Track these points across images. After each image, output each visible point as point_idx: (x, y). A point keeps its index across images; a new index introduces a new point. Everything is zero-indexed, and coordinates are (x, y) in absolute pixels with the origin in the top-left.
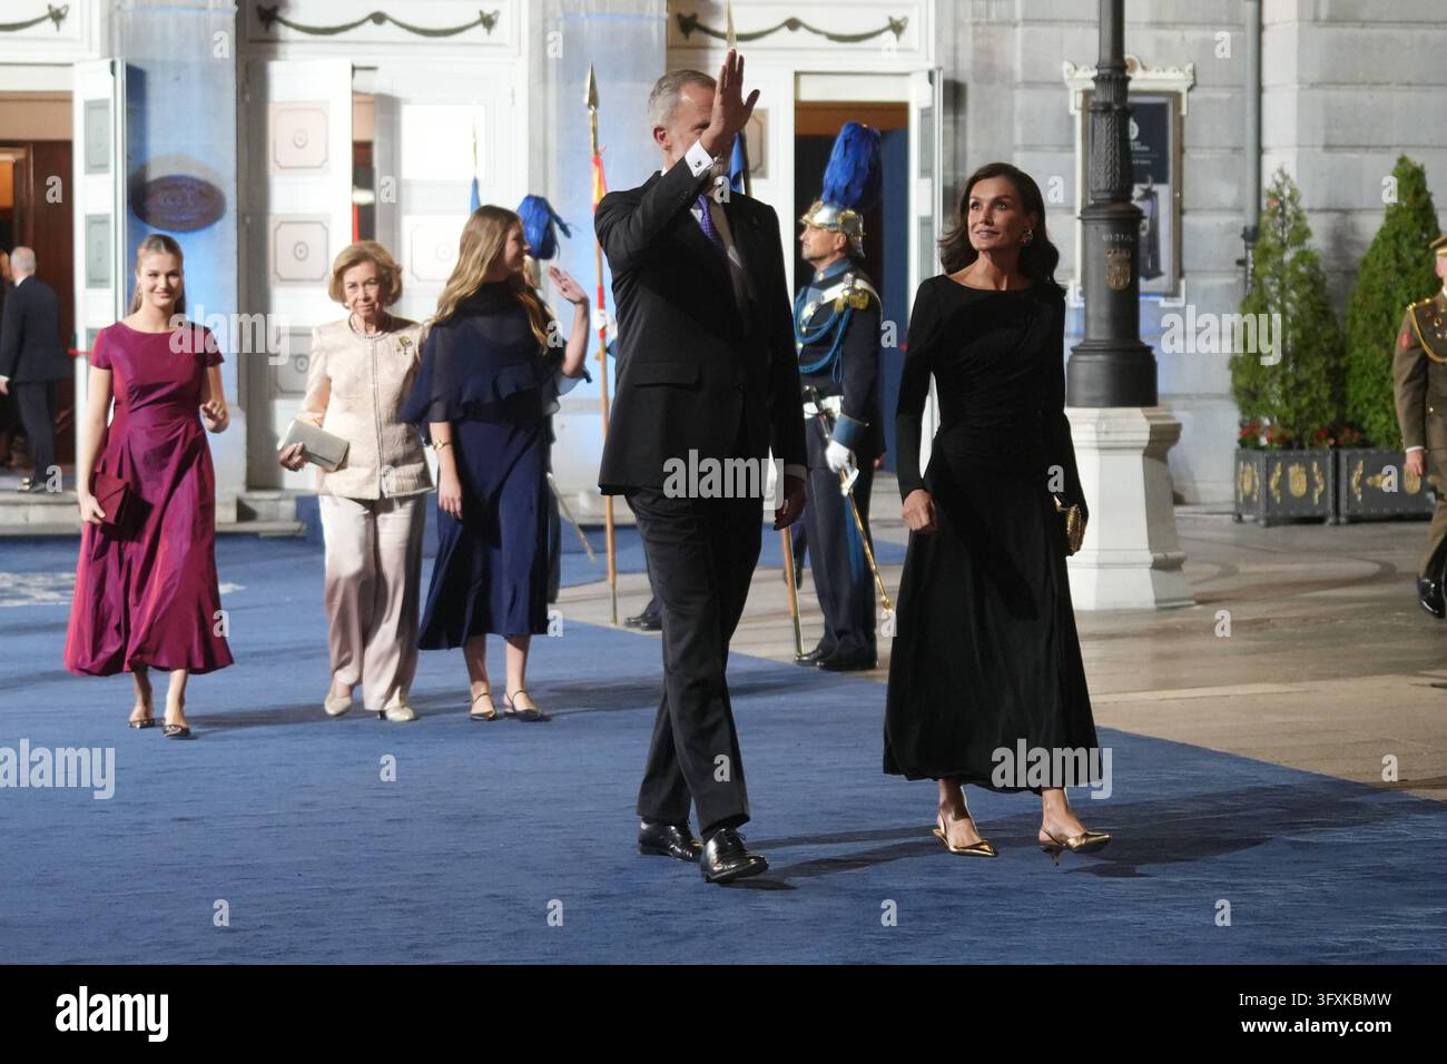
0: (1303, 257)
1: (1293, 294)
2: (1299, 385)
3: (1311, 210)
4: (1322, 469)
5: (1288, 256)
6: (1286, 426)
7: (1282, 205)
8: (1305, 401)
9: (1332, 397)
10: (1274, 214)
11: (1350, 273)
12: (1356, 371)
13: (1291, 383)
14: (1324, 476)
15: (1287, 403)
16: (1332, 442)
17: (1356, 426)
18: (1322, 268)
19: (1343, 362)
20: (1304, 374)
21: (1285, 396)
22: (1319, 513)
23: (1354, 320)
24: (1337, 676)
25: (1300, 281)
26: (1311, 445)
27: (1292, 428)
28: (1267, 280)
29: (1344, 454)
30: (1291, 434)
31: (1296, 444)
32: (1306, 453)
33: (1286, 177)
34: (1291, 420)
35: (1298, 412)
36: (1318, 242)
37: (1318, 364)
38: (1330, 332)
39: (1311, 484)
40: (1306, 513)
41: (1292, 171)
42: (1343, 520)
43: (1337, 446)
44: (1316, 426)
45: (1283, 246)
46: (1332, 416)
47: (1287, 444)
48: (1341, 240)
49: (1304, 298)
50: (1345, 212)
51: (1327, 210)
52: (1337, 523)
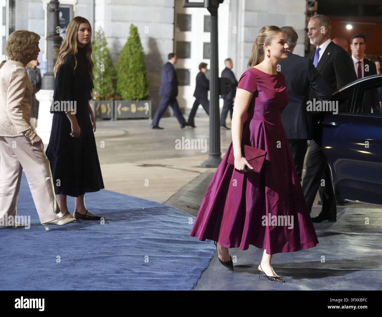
0: (106, 50)
1: (103, 59)
2: (104, 84)
3: (108, 37)
4: (110, 106)
5: (102, 49)
6: (101, 94)
7: (100, 36)
8: (106, 88)
9: (113, 87)
10: (98, 38)
11: (118, 54)
12: (119, 80)
13: (102, 83)
14: (111, 107)
15: (101, 88)
16: (113, 98)
17: (119, 95)
18: (111, 52)
19: (116, 78)
20: (106, 81)
21: (101, 86)
22: (109, 117)
23: (119, 67)
24: (113, 163)
25: (105, 56)
26: (108, 100)
27: (103, 94)
28: (96, 55)
29: (116, 102)
30: (102, 96)
31: (103, 99)
32: (106, 101)
33: (101, 28)
34: (102, 93)
35: (104, 91)
36: (109, 46)
37: (109, 78)
38: (112, 70)
39: (107, 110)
40: (106, 117)
41: (103, 27)
42: (116, 119)
43: (114, 100)
44: (108, 94)
45: (100, 47)
46: (113, 92)
47: (101, 99)
48: (115, 45)
49: (106, 61)
50: (117, 38)
51: (112, 37)
52: (114, 120)
